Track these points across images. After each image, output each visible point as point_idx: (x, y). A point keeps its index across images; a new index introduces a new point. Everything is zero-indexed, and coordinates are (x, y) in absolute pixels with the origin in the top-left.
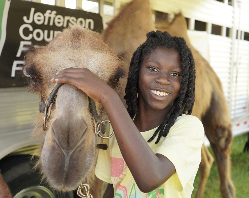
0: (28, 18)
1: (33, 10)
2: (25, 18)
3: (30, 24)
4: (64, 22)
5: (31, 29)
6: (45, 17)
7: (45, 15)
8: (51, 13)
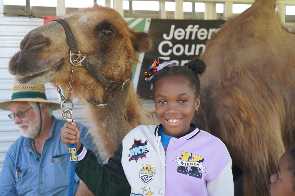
0: (168, 35)
1: (173, 27)
2: (165, 36)
3: (170, 40)
4: (208, 36)
5: (171, 45)
6: (186, 32)
7: (186, 30)
8: (193, 28)
